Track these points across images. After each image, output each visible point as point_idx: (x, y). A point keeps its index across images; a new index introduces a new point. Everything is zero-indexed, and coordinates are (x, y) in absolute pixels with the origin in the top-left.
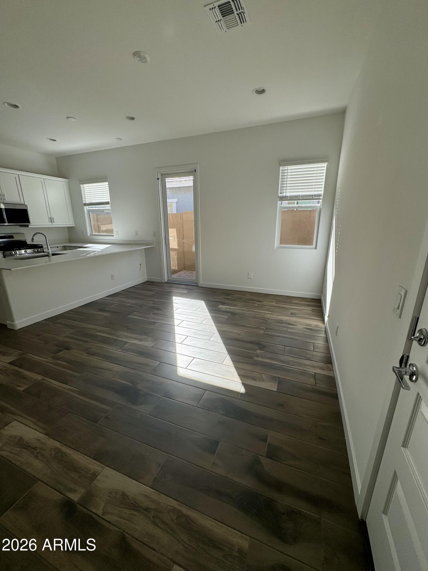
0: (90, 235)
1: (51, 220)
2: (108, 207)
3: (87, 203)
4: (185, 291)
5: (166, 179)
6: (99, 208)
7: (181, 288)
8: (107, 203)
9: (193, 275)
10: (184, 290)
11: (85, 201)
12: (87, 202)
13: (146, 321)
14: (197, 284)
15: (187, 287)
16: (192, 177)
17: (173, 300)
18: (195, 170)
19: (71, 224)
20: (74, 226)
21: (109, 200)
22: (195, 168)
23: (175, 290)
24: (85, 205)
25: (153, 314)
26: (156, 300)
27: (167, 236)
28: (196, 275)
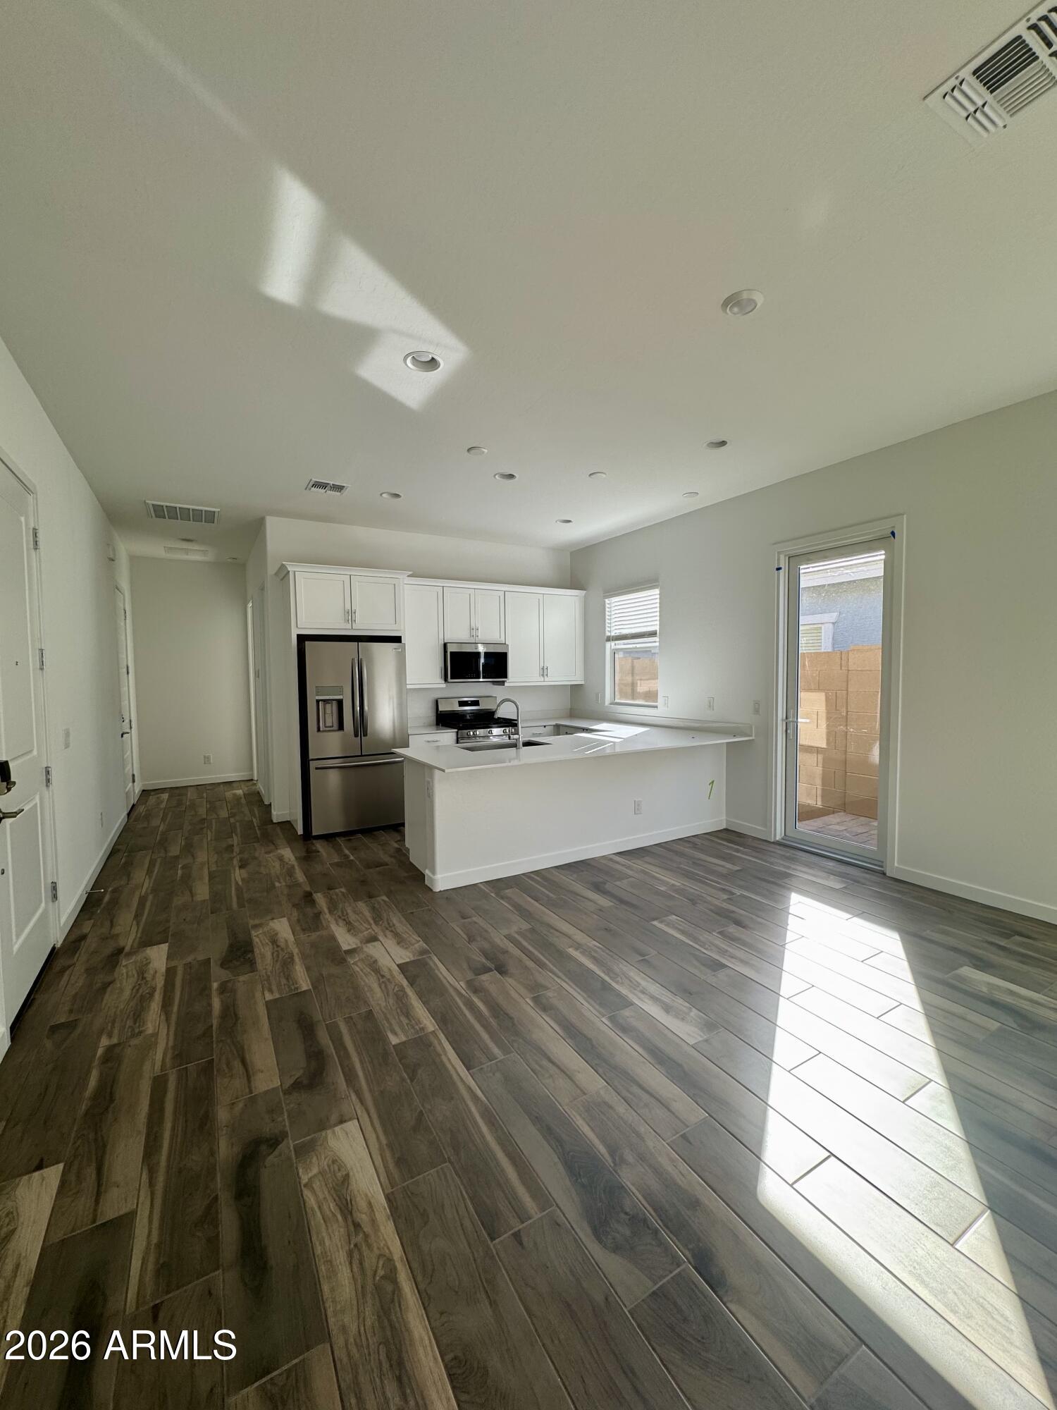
0: (611, 704)
1: (544, 671)
2: (653, 643)
3: (613, 637)
4: (837, 884)
5: (801, 567)
6: (634, 646)
7: (822, 869)
8: (653, 634)
9: (872, 832)
10: (832, 877)
11: (610, 632)
12: (613, 634)
13: (697, 953)
14: (882, 867)
15: (843, 868)
16: (883, 552)
17: (791, 904)
18: (893, 534)
19: (578, 679)
20: (583, 683)
21: (657, 628)
22: (894, 527)
23: (803, 873)
24: (609, 639)
25: (720, 933)
26: (738, 892)
27: (791, 712)
28: (878, 835)
